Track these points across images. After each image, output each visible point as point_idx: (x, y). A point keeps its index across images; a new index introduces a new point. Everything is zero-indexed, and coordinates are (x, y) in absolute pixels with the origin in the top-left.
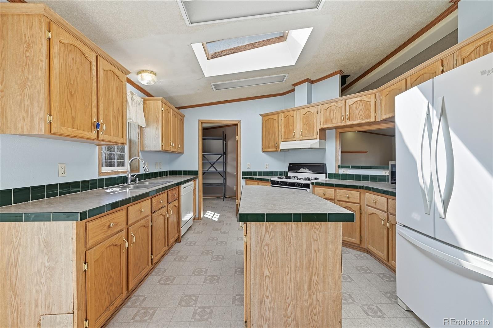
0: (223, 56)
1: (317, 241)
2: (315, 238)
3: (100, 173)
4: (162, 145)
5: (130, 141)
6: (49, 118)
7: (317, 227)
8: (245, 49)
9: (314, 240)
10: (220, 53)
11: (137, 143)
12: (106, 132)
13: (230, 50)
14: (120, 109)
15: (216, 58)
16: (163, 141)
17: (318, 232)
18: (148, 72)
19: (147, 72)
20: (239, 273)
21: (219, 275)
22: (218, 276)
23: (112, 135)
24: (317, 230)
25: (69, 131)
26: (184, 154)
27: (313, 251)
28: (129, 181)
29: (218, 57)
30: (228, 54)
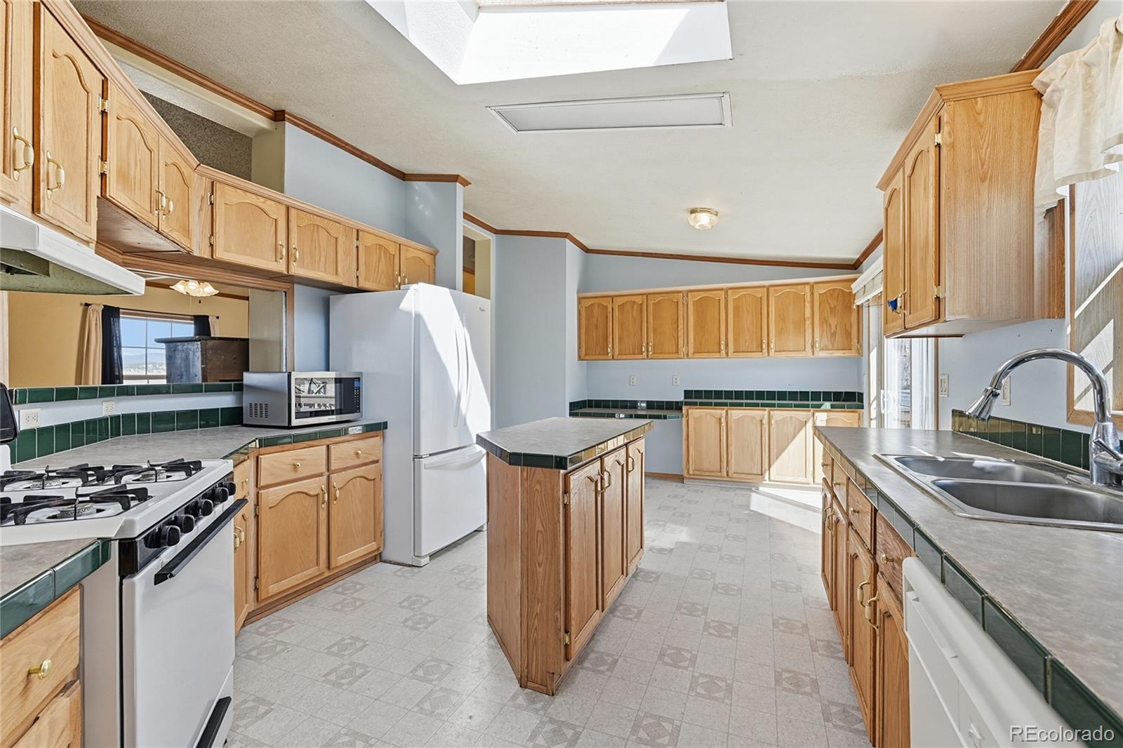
20: (607, 658)
21: (657, 665)
22: (661, 662)
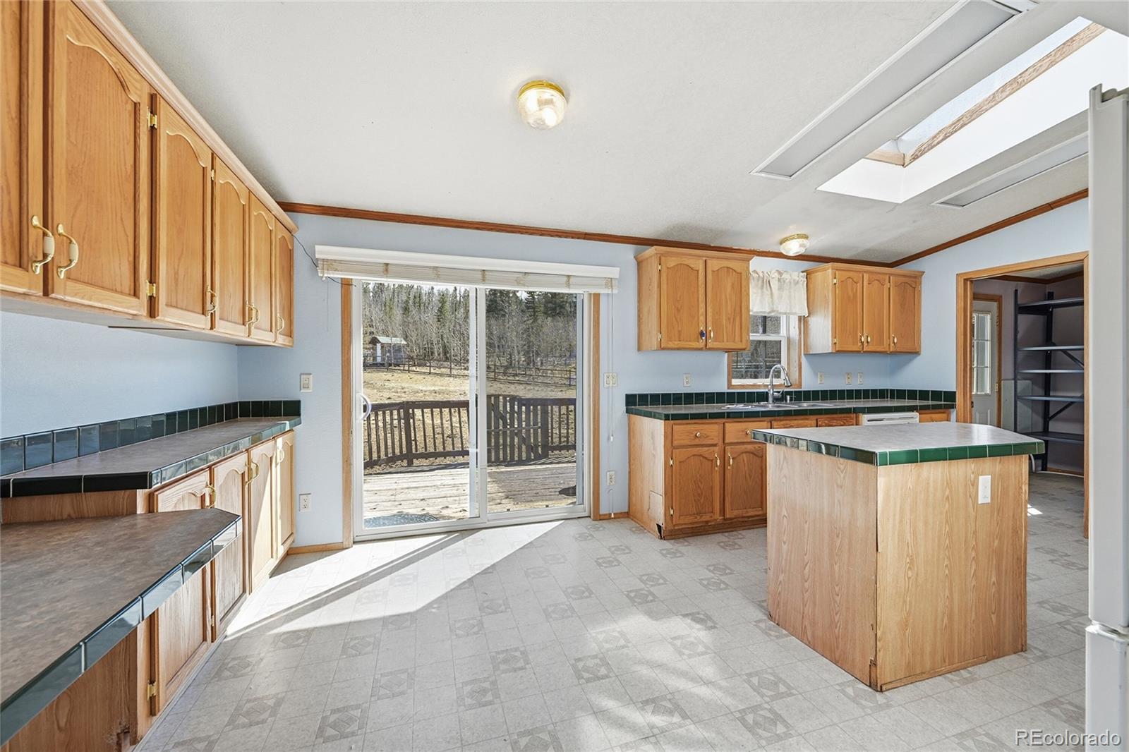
0: (938, 143)
1: (841, 487)
2: (839, 482)
3: (730, 385)
4: (835, 343)
5: (789, 339)
6: (660, 336)
7: (842, 467)
8: (993, 104)
9: (838, 486)
10: (930, 142)
11: (797, 342)
12: (716, 339)
13: (950, 126)
14: (738, 309)
15: (921, 156)
16: (837, 336)
17: (842, 475)
18: (794, 238)
19: (792, 238)
23: (725, 341)
24: (842, 472)
25: (675, 344)
26: (921, 355)
27: (836, 501)
28: (771, 399)
29: (926, 152)
30: (949, 136)
